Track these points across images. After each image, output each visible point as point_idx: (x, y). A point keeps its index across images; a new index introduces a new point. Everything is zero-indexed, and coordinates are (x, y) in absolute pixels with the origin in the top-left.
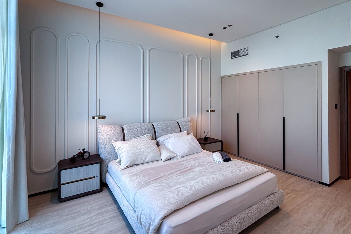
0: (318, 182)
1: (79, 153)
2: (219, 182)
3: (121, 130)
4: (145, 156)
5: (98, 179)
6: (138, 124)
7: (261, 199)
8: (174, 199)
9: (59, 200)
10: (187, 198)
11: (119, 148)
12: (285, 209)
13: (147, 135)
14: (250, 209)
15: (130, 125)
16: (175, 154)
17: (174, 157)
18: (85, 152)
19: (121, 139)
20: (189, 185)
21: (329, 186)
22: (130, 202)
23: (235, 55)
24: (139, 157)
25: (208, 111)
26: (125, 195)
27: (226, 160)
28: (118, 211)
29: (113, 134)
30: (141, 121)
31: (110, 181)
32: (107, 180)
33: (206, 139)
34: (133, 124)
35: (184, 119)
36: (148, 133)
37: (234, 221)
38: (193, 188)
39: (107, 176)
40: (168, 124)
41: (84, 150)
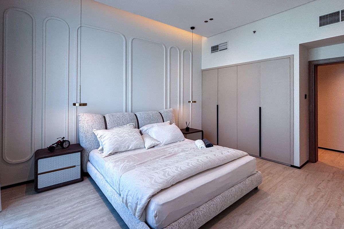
0: (290, 166)
1: (58, 142)
2: (203, 163)
3: (103, 119)
4: (128, 144)
5: (79, 168)
6: (121, 113)
7: (242, 180)
8: (161, 179)
9: (35, 191)
10: (173, 178)
11: (101, 136)
12: (263, 189)
13: (130, 125)
14: (232, 188)
15: (113, 114)
16: (159, 141)
17: (157, 145)
18: (64, 141)
19: (102, 128)
20: (175, 167)
21: (300, 169)
22: (114, 186)
23: (215, 49)
24: (122, 144)
25: (189, 102)
26: (108, 181)
27: (208, 146)
28: (101, 198)
29: (94, 122)
30: (123, 110)
31: (92, 170)
32: (88, 169)
33: (188, 129)
34: (116, 113)
35: (167, 110)
36: (131, 123)
37: (218, 200)
38: (179, 168)
39: (88, 165)
40: (151, 114)
41: (64, 139)
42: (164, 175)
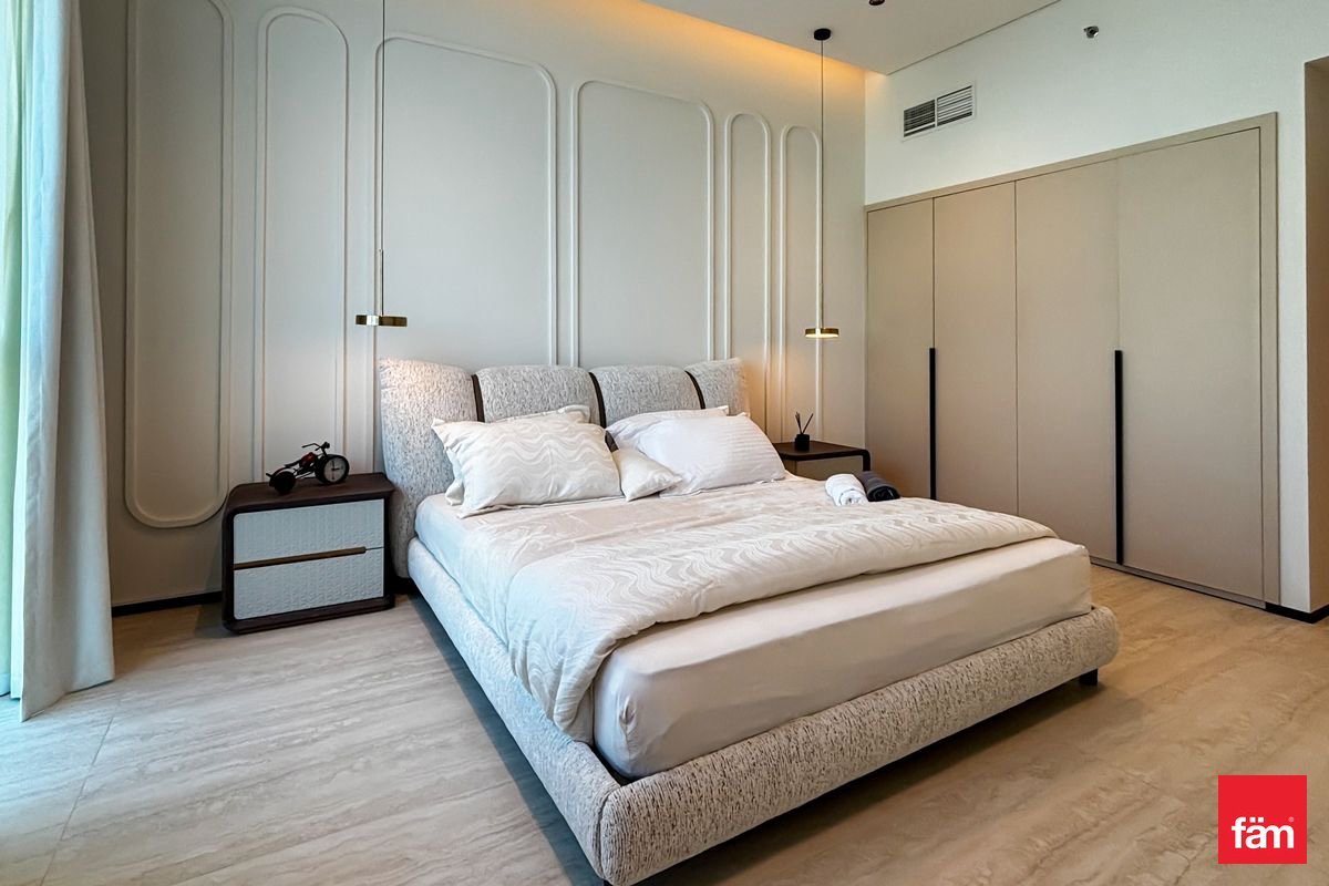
0: (1263, 606)
1: (305, 457)
2: (842, 544)
3: (470, 384)
4: (557, 475)
5: (376, 558)
6: (536, 366)
7: (1019, 631)
8: (657, 586)
9: (225, 625)
10: (710, 587)
11: (457, 441)
12: (1122, 688)
13: (570, 410)
15: (506, 368)
17: (671, 488)
18: (327, 458)
19: (466, 415)
20: (724, 550)
22: (491, 619)
24: (535, 476)
25: (811, 331)
26: (472, 601)
28: (447, 668)
29: (436, 394)
30: (547, 358)
31: (423, 566)
32: (411, 563)
33: (803, 442)
34: (517, 367)
35: (718, 363)
36: (574, 404)
37: (905, 694)
38: (737, 555)
39: (410, 551)
40: (653, 377)
41: (326, 449)
42: (673, 573)
